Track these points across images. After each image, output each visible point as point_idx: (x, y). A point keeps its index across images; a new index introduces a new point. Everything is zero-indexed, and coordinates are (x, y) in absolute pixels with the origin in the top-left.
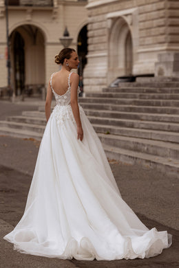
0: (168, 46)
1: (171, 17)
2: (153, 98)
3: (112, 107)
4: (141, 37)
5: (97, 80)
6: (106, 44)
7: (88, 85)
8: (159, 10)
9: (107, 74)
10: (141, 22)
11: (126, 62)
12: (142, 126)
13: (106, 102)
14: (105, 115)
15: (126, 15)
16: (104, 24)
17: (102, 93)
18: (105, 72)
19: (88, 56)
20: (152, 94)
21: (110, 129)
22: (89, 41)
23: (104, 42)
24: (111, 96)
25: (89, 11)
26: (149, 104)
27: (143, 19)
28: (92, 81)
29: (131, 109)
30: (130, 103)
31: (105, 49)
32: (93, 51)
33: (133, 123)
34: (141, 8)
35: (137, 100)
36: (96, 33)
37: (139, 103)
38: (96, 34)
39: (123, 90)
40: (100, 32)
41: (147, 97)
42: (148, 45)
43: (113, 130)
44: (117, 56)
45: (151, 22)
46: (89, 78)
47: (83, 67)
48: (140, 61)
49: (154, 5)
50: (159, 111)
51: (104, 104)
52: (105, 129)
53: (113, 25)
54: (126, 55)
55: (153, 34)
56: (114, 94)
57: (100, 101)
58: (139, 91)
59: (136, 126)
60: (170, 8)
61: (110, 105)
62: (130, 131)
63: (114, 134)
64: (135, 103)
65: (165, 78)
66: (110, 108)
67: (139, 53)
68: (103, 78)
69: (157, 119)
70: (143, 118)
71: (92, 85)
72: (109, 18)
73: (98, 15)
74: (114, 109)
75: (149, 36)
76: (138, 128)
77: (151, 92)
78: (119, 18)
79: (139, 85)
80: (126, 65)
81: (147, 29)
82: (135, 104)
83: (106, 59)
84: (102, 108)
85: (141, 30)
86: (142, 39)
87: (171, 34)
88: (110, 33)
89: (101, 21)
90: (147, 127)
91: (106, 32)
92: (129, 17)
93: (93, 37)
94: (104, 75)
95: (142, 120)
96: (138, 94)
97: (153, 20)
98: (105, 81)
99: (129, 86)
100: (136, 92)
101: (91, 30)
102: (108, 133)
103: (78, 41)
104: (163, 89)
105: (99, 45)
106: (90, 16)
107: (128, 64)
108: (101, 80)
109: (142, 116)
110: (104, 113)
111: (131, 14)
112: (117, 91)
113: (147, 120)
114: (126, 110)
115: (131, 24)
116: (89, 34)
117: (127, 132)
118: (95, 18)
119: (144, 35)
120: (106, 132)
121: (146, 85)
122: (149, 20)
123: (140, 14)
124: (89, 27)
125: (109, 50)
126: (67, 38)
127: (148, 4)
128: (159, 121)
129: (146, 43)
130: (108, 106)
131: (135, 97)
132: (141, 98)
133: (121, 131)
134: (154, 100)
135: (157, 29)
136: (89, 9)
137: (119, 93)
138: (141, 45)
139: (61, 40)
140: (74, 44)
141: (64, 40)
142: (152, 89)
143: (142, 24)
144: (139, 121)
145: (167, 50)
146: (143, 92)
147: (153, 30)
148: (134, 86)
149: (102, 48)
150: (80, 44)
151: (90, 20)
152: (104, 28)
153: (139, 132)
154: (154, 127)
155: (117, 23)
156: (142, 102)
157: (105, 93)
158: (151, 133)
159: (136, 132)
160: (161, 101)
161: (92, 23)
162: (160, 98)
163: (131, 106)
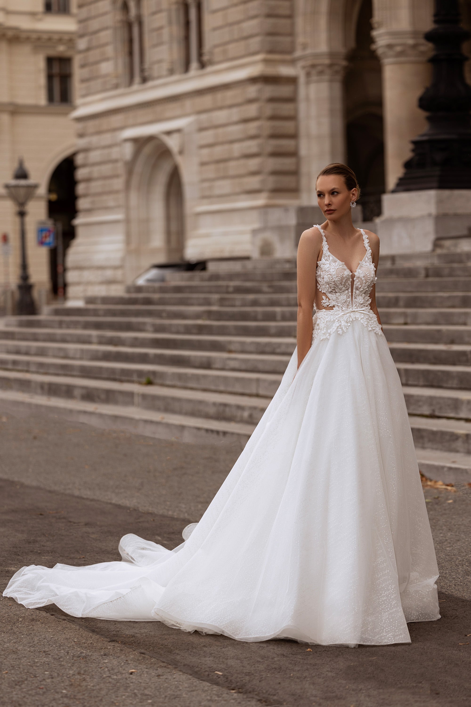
0: (269, 198)
1: (274, 136)
2: (255, 303)
3: (154, 325)
4: (204, 181)
5: (99, 272)
6: (121, 196)
7: (78, 284)
8: (246, 121)
9: (123, 259)
10: (202, 147)
11: (168, 233)
12: (233, 364)
13: (138, 314)
14: (136, 342)
15: (169, 133)
16: (115, 153)
17: (126, 296)
18: (119, 255)
19: (78, 221)
20: (251, 297)
21: (154, 373)
22: (81, 189)
23: (117, 192)
24: (148, 301)
25: (80, 126)
26: (244, 317)
27: (210, 140)
28: (87, 275)
29: (201, 330)
30: (198, 316)
31: (118, 207)
32: (89, 211)
33: (209, 358)
34: (204, 117)
35: (215, 308)
36: (96, 171)
37: (219, 316)
38: (95, 174)
39: (178, 289)
40: (106, 169)
41: (238, 303)
42: (222, 197)
43: (162, 375)
44: (147, 221)
45: (226, 147)
46: (80, 268)
47: (66, 246)
48: (202, 231)
49: (235, 110)
50: (273, 331)
51: (134, 320)
52: (140, 373)
53: (137, 154)
54: (168, 218)
55: (232, 172)
56: (156, 296)
57: (123, 313)
58: (218, 290)
59: (217, 366)
60: (273, 118)
61: (148, 320)
62: (205, 376)
63: (163, 385)
64: (210, 315)
65: (278, 261)
66: (149, 328)
67: (199, 214)
68: (116, 268)
69: (268, 349)
70: (232, 347)
71: (89, 283)
72: (126, 140)
73: (99, 133)
74: (159, 329)
75: (224, 178)
76: (222, 369)
77: (248, 291)
78: (151, 138)
79: (216, 277)
80: (168, 240)
81: (218, 162)
82: (209, 319)
83: (121, 228)
84: (129, 327)
85: (203, 164)
86: (206, 185)
87: (275, 173)
88: (130, 172)
89: (110, 146)
90: (243, 367)
91: (120, 168)
92: (176, 136)
93: (88, 180)
94: (117, 263)
95: (230, 351)
96: (215, 297)
97: (232, 142)
98: (119, 274)
99: (191, 279)
100: (210, 292)
101: (84, 166)
102: (150, 383)
103: (50, 190)
104: (277, 283)
105: (105, 198)
106: (81, 135)
107: (174, 239)
108: (109, 274)
109: (230, 342)
110: (136, 339)
111: (178, 131)
112: (162, 290)
113: (243, 352)
114: (188, 330)
115: (181, 152)
116: (80, 174)
117: (197, 377)
118: (94, 140)
119: (211, 175)
120: (144, 380)
121: (231, 276)
122: (222, 143)
123: (202, 129)
124: (79, 159)
125: (127, 208)
126: (22, 182)
127: (221, 108)
128: (273, 353)
129: (217, 192)
130: (144, 324)
131: (208, 302)
132: (222, 305)
133: (180, 376)
134: (259, 309)
135: (242, 162)
136: (79, 119)
137: (167, 296)
138: (204, 197)
139: (7, 187)
140: (40, 198)
141: (16, 187)
142: (248, 284)
143: (205, 151)
144: (225, 355)
145: (266, 207)
146: (228, 293)
147: (232, 164)
148: (202, 280)
149: (111, 203)
150: (54, 197)
151: (82, 143)
152: (116, 161)
153: (226, 378)
154: (261, 366)
155: (147, 149)
156: (226, 313)
157: (134, 295)
158: (258, 380)
159: (218, 377)
160: (278, 309)
161: (86, 150)
162: (273, 303)
163: (200, 322)
